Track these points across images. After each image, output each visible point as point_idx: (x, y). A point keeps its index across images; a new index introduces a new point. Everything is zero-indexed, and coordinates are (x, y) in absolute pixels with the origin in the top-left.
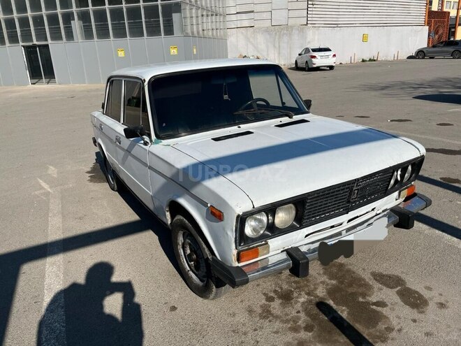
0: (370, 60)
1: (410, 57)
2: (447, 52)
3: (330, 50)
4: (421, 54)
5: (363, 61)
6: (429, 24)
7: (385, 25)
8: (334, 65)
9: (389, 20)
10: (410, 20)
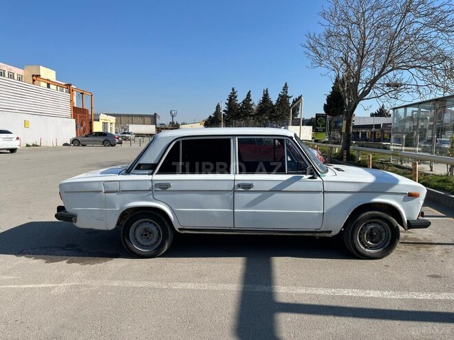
0: (34, 145)
1: (66, 145)
2: (99, 141)
3: (11, 133)
4: (75, 142)
5: (28, 146)
6: (75, 117)
7: (41, 114)
8: (18, 147)
9: (43, 110)
10: (59, 112)
